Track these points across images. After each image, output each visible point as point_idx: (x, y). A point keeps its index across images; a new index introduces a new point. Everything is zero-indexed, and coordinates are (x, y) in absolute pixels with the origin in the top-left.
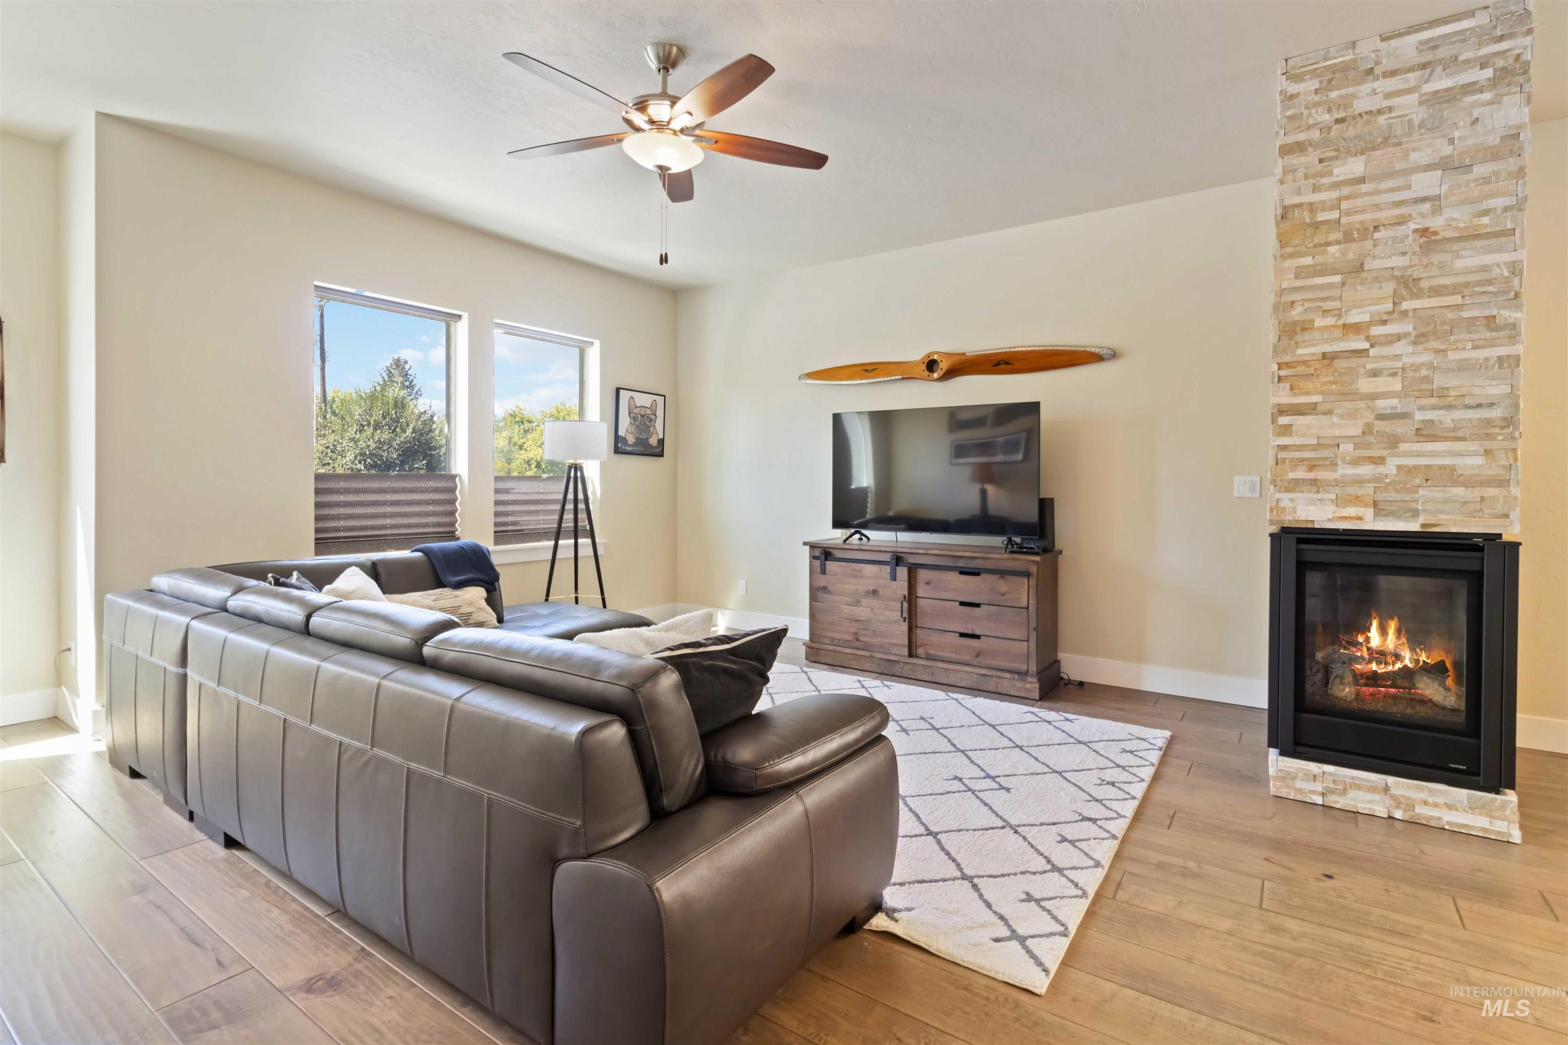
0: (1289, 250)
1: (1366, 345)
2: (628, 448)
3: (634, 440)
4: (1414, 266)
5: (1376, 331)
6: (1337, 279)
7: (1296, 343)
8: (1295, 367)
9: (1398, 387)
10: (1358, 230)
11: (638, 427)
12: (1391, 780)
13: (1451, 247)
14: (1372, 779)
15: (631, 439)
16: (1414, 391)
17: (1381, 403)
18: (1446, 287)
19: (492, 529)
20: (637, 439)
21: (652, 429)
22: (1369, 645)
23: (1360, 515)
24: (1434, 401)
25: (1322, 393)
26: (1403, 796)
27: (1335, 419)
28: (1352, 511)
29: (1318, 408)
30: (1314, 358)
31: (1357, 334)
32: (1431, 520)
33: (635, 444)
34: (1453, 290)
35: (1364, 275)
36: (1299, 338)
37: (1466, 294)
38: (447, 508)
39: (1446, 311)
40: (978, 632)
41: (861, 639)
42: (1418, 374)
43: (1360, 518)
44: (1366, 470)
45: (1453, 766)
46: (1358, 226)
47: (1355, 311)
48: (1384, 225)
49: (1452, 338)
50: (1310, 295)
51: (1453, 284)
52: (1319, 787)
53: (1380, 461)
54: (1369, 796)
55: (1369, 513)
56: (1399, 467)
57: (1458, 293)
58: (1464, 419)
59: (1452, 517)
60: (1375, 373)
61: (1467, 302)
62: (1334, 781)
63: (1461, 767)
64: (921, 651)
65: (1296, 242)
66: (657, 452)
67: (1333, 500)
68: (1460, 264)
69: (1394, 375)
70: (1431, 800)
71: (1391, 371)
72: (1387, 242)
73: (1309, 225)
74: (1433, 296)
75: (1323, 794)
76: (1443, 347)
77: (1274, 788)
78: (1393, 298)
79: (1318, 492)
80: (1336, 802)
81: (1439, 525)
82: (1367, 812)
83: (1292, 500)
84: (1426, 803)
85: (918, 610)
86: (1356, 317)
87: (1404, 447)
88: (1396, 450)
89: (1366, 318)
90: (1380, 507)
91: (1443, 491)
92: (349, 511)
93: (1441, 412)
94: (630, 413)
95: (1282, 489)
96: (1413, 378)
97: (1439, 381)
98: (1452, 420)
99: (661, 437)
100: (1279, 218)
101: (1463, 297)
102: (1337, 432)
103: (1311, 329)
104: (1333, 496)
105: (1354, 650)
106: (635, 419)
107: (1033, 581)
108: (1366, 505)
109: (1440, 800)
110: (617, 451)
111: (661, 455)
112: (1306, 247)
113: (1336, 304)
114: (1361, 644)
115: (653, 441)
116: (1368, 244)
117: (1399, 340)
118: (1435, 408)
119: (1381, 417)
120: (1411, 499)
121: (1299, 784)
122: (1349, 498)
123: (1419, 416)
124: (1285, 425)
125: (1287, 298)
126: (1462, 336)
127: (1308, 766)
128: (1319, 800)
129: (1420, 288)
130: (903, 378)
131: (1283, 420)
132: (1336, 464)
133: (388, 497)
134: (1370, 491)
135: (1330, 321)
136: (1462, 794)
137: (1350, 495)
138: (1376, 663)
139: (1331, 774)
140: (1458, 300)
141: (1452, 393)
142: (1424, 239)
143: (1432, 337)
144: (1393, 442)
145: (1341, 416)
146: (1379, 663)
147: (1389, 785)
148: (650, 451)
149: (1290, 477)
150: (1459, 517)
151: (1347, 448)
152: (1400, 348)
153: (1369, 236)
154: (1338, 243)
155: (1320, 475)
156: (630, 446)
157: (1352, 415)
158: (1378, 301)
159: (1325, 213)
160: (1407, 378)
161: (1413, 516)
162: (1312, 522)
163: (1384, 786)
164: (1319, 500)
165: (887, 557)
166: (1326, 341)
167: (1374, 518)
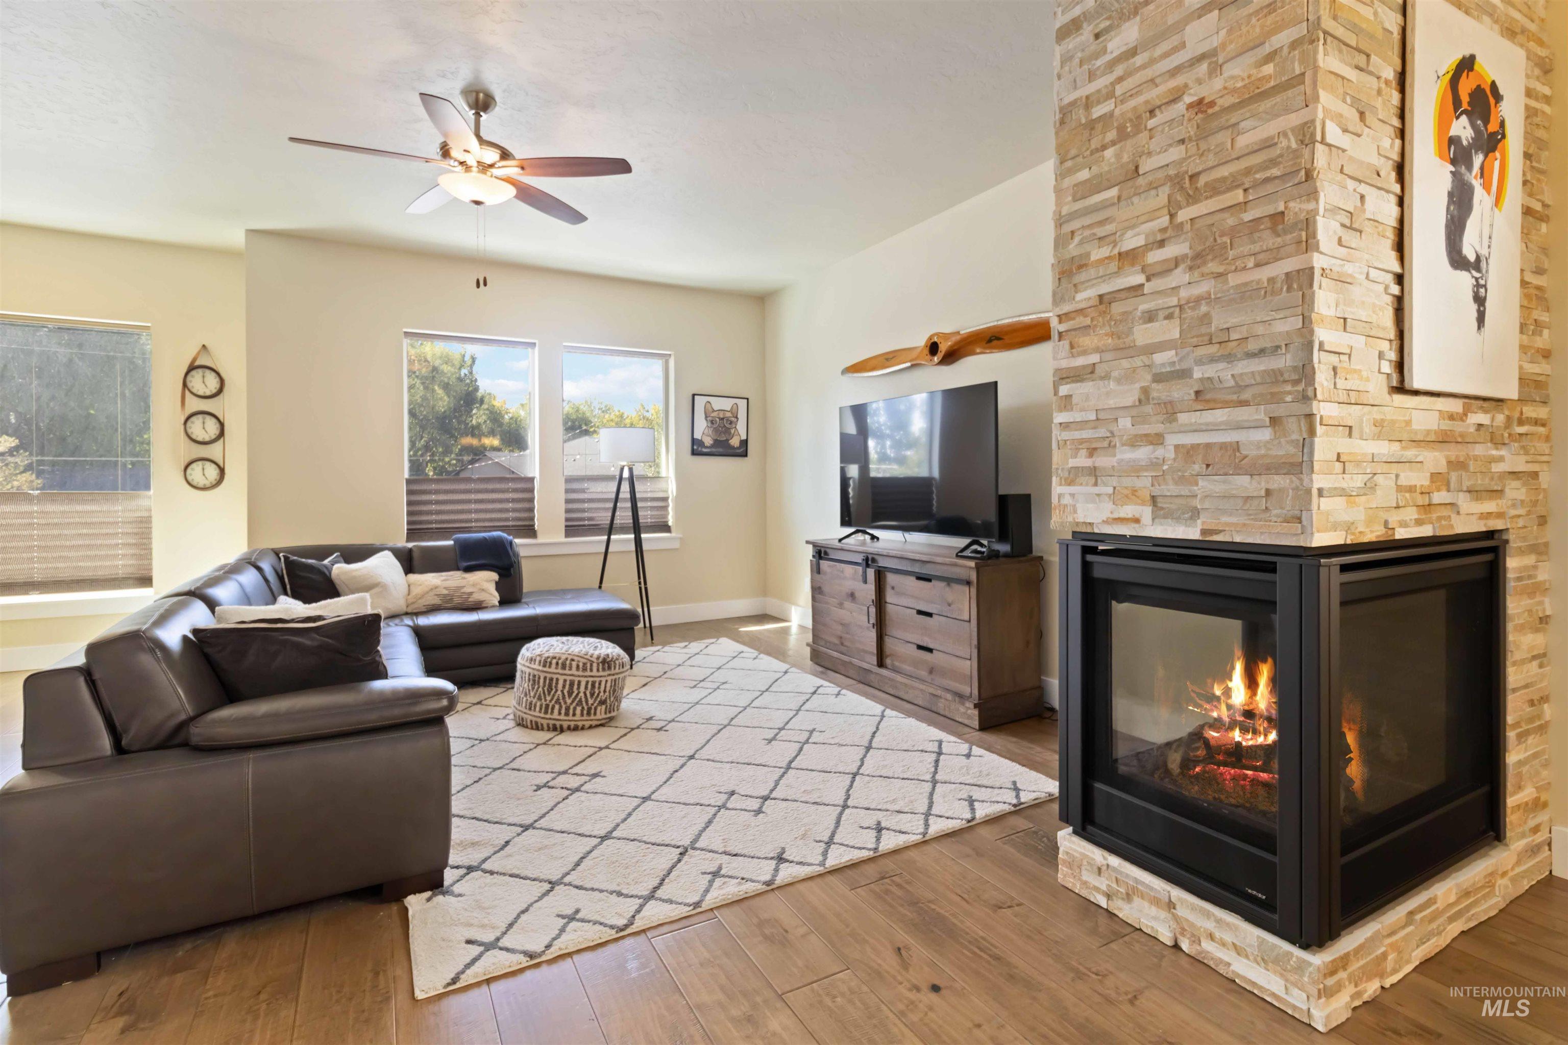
0: (1069, 164)
1: (1140, 279)
2: (705, 450)
3: (711, 442)
4: (1190, 157)
5: (1154, 257)
6: (1114, 192)
7: (1075, 285)
8: (1074, 319)
9: (1176, 334)
10: (1131, 120)
11: (716, 430)
12: (1177, 893)
13: (1227, 120)
14: (1156, 887)
15: (708, 441)
16: (1192, 338)
17: (1161, 358)
18: (1223, 179)
19: (563, 524)
20: (716, 441)
21: (732, 431)
22: (1230, 701)
23: (1137, 516)
24: (1213, 349)
25: (1098, 350)
26: (1187, 920)
27: (1112, 385)
28: (1128, 511)
29: (1096, 371)
30: (1091, 303)
31: (1133, 265)
32: (1211, 525)
33: (712, 446)
34: (1230, 184)
35: (1141, 181)
36: (1077, 279)
37: (1247, 186)
38: (526, 505)
39: (1226, 215)
40: (931, 646)
41: (846, 643)
42: (1197, 312)
43: (1137, 521)
44: (1142, 453)
45: (1250, 891)
46: (1130, 115)
47: (1130, 233)
48: (1159, 107)
49: (1231, 254)
50: (1087, 221)
51: (1231, 174)
52: (1103, 883)
53: (1157, 440)
54: (1154, 911)
55: (1146, 512)
56: (1177, 447)
57: (1237, 187)
58: (1246, 374)
59: (1233, 520)
60: (1150, 317)
61: (1251, 198)
62: (1117, 880)
63: (1260, 895)
64: (888, 661)
65: (1073, 152)
66: (742, 451)
67: (1110, 495)
68: (1243, 141)
69: (1169, 317)
70: (1217, 935)
71: (1167, 312)
72: (1163, 129)
73: (1085, 126)
74: (1211, 197)
75: (1109, 897)
76: (1221, 269)
77: (1064, 876)
78: (1168, 207)
79: (1096, 484)
80: (1120, 909)
81: (1221, 531)
82: (1148, 931)
83: (1072, 495)
84: (1211, 937)
85: (887, 618)
86: (1132, 241)
87: (1183, 418)
88: (1174, 424)
89: (1139, 241)
90: (1159, 505)
91: (1224, 482)
92: (439, 507)
93: (1221, 365)
94: (706, 417)
95: (1063, 482)
96: (1192, 318)
97: (1220, 320)
98: (1233, 375)
99: (744, 437)
100: (1058, 124)
101: (1245, 190)
102: (1112, 403)
103: (1085, 265)
104: (1110, 490)
105: (1208, 706)
106: (712, 422)
107: (974, 591)
108: (1143, 503)
109: (1228, 938)
110: (694, 453)
111: (745, 454)
112: (1084, 157)
113: (1109, 228)
114: (1218, 699)
115: (735, 442)
116: (1144, 136)
117: (1176, 266)
118: (1213, 360)
119: (1159, 378)
120: (1189, 494)
121: (1087, 876)
122: (1126, 492)
123: (1197, 374)
124: (1066, 396)
125: (1067, 228)
126: (1241, 249)
127: (1093, 853)
128: (1103, 903)
129: (1196, 188)
130: (913, 366)
131: (1064, 390)
132: (1115, 446)
133: (473, 496)
134: (1147, 482)
135: (1105, 252)
136: (1252, 934)
137: (1126, 488)
138: (1240, 730)
139: (1115, 870)
140: (1238, 196)
141: (1234, 336)
142: (1200, 116)
143: (1210, 257)
144: (1170, 411)
145: (1119, 381)
146: (1244, 730)
147: (1173, 900)
148: (731, 451)
149: (1070, 465)
150: (1242, 520)
151: (1125, 423)
152: (1180, 276)
153: (1143, 126)
154: (1113, 143)
155: (1103, 461)
156: (707, 447)
157: (1129, 377)
158: (1152, 216)
159: (1099, 107)
160: (1185, 319)
161: (1191, 518)
162: (1091, 524)
163: (1167, 901)
164: (1098, 495)
165: (859, 558)
166: (1103, 278)
167: (1153, 519)
